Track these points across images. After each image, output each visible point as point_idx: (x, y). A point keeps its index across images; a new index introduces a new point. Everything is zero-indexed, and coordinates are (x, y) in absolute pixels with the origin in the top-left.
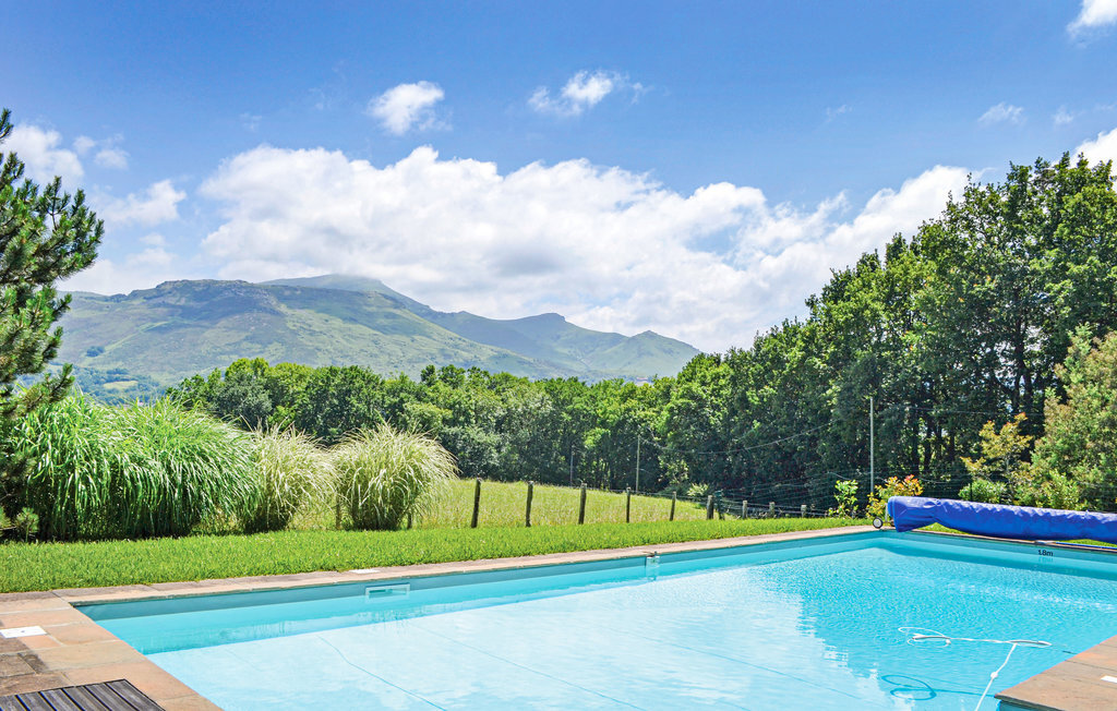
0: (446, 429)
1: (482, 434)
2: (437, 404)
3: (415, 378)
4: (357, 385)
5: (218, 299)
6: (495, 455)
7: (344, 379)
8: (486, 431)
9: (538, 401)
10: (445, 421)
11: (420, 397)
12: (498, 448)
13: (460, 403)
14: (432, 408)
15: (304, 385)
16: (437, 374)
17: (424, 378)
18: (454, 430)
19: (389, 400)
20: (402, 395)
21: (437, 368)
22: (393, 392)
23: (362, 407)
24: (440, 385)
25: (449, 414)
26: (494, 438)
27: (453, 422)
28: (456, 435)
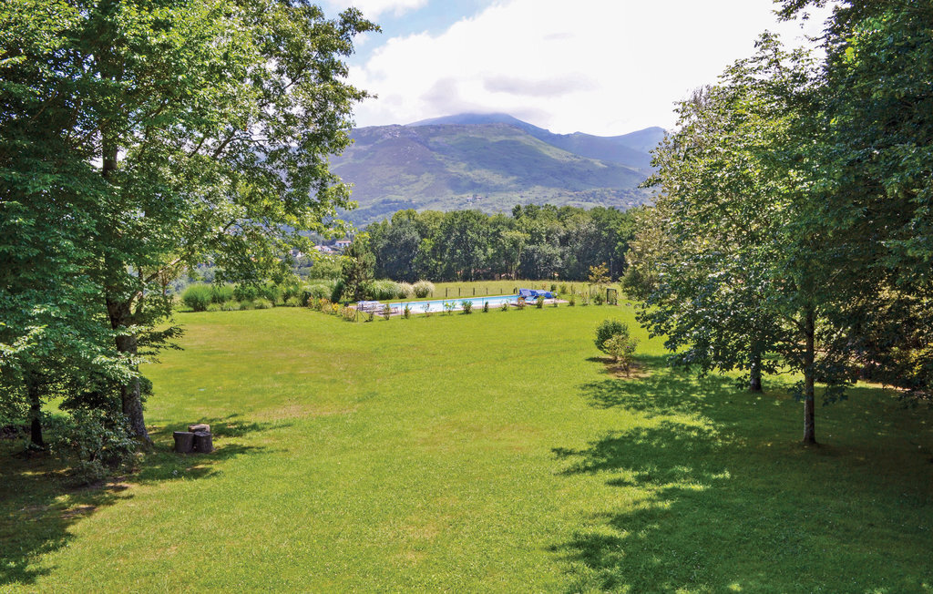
0: (527, 247)
1: (551, 248)
2: (521, 231)
3: (509, 215)
4: (470, 222)
5: (380, 141)
6: (560, 261)
7: (463, 219)
8: (554, 246)
9: (586, 225)
10: (526, 242)
11: (511, 226)
12: (562, 256)
13: (535, 229)
14: (518, 234)
15: (439, 224)
16: (523, 211)
17: (514, 214)
18: (532, 247)
19: (492, 230)
20: (499, 227)
21: (522, 206)
22: (494, 225)
23: (475, 236)
24: (524, 218)
25: (528, 237)
26: (559, 250)
27: (532, 242)
28: (533, 251)
